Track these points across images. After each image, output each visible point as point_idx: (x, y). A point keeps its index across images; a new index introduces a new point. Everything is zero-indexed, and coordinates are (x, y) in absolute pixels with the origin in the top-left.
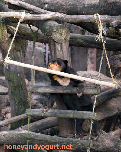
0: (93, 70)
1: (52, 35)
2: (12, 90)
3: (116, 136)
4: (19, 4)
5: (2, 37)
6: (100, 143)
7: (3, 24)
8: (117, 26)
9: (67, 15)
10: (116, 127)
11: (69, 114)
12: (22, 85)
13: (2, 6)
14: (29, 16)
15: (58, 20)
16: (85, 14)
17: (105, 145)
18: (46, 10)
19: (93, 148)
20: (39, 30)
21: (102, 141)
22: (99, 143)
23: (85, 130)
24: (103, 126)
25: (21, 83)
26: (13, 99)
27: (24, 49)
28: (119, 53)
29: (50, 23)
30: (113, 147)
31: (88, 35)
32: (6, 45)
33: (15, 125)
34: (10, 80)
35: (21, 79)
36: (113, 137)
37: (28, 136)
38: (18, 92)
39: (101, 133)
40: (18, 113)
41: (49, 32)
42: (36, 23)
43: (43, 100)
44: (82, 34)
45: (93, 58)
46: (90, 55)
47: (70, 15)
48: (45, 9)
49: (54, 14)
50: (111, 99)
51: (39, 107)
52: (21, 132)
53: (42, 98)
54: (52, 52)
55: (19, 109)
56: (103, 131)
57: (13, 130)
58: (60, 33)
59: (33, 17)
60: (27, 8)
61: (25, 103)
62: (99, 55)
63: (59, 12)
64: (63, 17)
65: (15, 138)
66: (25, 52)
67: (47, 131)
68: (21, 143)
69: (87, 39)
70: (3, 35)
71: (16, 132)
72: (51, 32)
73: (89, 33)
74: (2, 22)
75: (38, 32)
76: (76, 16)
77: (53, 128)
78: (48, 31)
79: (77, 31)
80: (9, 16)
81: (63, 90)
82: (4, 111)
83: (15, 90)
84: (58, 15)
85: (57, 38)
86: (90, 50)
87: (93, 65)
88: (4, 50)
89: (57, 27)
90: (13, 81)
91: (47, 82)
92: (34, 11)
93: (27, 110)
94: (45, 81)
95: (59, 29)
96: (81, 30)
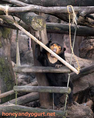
0: (68, 53)
1: (31, 24)
2: (1, 71)
3: (87, 106)
8: (86, 15)
9: (44, 7)
10: (87, 99)
12: (9, 66)
14: (13, 9)
15: (36, 11)
16: (59, 5)
17: (78, 114)
18: (26, 3)
19: (68, 116)
20: (21, 20)
21: (76, 111)
22: (73, 112)
23: (62, 102)
24: (77, 98)
25: (9, 65)
26: (2, 78)
27: (10, 37)
28: (89, 38)
29: (29, 14)
30: (85, 115)
31: (64, 23)
33: (4, 100)
35: (8, 61)
36: (85, 108)
37: (16, 108)
38: (6, 73)
39: (74, 104)
40: (6, 89)
42: (19, 15)
43: (28, 78)
44: (59, 23)
46: (65, 40)
47: (47, 7)
49: (33, 7)
50: (83, 76)
51: (25, 85)
52: (9, 105)
53: (27, 77)
55: (8, 86)
58: (38, 22)
59: (16, 9)
60: (10, 2)
61: (12, 81)
62: (72, 40)
63: (37, 5)
64: (41, 9)
65: (4, 110)
66: (11, 39)
67: (31, 104)
69: (62, 27)
71: (4, 105)
72: (30, 22)
75: (20, 22)
76: (51, 7)
77: (36, 101)
78: (28, 21)
79: (54, 20)
81: (42, 70)
83: (3, 70)
85: (35, 27)
86: (65, 36)
87: (68, 48)
89: (35, 17)
90: (1, 64)
91: (31, 63)
92: (16, 4)
93: (14, 87)
94: (29, 63)
95: (37, 19)
96: (57, 20)
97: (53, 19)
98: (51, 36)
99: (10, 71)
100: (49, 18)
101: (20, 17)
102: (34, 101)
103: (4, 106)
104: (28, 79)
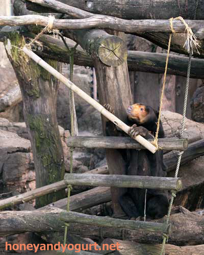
0: (171, 111)
1: (98, 53)
2: (38, 145)
4: (44, 3)
5: (19, 58)
6: (180, 228)
7: (21, 36)
9: (124, 20)
11: (137, 181)
12: (54, 135)
13: (19, 6)
14: (62, 22)
15: (108, 28)
16: (153, 17)
17: (188, 231)
18: (89, 12)
20: (79, 45)
21: (183, 224)
22: (178, 227)
24: (186, 200)
25: (52, 132)
26: (39, 158)
29: (95, 33)
30: (201, 233)
31: (162, 53)
32: (26, 70)
33: (43, 201)
34: (34, 128)
35: (51, 125)
36: (200, 219)
37: (67, 216)
38: (48, 148)
40: (47, 180)
41: (93, 49)
42: (73, 34)
43: (89, 159)
44: (152, 51)
45: (170, 91)
47: (129, 21)
48: (87, 11)
49: (102, 19)
50: (197, 157)
51: (83, 172)
52: (52, 211)
53: (87, 157)
54: (100, 82)
55: (50, 174)
56: (184, 209)
57: (39, 209)
58: (112, 49)
59: (68, 24)
60: (58, 9)
61: (59, 165)
62: (179, 85)
63: (110, 15)
64: (117, 23)
65: (43, 221)
66: (57, 82)
67: (95, 210)
68: (52, 229)
69: (158, 60)
70: (20, 55)
71: (43, 211)
72: (96, 49)
73: (163, 50)
74: (18, 32)
75: (77, 49)
76: (138, 21)
77: (105, 204)
78: (92, 46)
79: (143, 46)
80: (28, 22)
81: (126, 143)
82: (25, 179)
83: (41, 143)
84: (109, 19)
85: (107, 58)
87: (170, 102)
88: (23, 78)
89: (106, 39)
90: (38, 130)
91: (96, 130)
92: (70, 13)
93: (66, 176)
94: (92, 129)
95: (109, 43)
96: (149, 46)
97: (142, 44)
98: (137, 76)
99: (54, 145)
100: (134, 42)
101: (76, 39)
102: (100, 203)
103: (43, 213)
104: (91, 161)
